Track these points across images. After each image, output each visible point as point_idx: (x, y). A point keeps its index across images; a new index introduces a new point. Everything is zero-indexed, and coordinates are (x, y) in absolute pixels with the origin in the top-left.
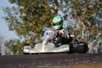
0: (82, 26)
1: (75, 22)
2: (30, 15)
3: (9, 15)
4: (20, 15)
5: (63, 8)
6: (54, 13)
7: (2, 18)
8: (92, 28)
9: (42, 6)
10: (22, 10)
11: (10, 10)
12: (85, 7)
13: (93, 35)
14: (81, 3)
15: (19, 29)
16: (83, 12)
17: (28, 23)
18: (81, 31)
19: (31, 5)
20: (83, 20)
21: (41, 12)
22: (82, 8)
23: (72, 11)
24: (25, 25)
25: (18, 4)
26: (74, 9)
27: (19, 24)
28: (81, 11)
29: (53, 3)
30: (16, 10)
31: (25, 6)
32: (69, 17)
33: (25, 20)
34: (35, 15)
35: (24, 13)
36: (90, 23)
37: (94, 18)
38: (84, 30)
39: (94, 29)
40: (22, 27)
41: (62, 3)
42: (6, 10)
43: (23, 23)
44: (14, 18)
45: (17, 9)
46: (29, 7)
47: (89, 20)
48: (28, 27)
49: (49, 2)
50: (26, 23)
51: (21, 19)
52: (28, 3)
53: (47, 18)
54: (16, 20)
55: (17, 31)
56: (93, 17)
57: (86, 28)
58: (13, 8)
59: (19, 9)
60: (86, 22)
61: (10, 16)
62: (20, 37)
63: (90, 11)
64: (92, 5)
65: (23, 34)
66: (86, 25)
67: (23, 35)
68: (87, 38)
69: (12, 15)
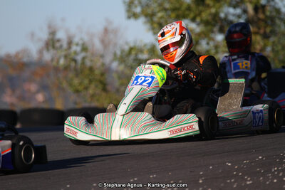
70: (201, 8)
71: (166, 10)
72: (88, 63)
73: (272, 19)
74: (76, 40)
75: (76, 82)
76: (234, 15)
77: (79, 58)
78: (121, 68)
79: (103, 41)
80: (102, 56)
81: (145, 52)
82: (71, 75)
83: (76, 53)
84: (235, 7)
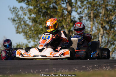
0: (99, 30)
1: (91, 25)
2: (41, 16)
3: (16, 16)
4: (29, 16)
5: (77, 8)
6: (67, 14)
7: (9, 19)
8: (110, 32)
9: (53, 6)
10: (31, 11)
11: (17, 10)
12: (103, 7)
13: (112, 40)
14: (98, 3)
15: (28, 32)
16: (101, 13)
17: (38, 25)
18: (98, 35)
19: (41, 5)
20: (100, 23)
21: (53, 13)
22: (99, 9)
23: (88, 12)
24: (34, 27)
25: (27, 4)
26: (90, 10)
27: (28, 26)
28: (98, 12)
29: (67, 3)
30: (24, 10)
31: (35, 6)
32: (85, 19)
33: (35, 22)
34: (45, 17)
35: (34, 13)
36: (108, 26)
37: (113, 21)
38: (101, 34)
39: (113, 33)
40: (31, 29)
41: (76, 3)
42: (13, 10)
43: (32, 26)
44: (22, 19)
45: (26, 9)
46: (39, 7)
47: (108, 23)
48: (38, 30)
49: (62, 2)
50: (35, 25)
51: (30, 20)
52: (38, 2)
53: (60, 20)
54: (25, 22)
55: (25, 34)
56: (112, 19)
57: (103, 31)
58: (21, 7)
59: (27, 9)
60: (104, 25)
61: (18, 17)
62: (29, 41)
63: (109, 13)
64: (111, 5)
65: (32, 37)
66: (104, 29)
67: (32, 39)
68: (105, 43)
69: (19, 16)
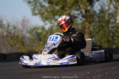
70: (63, 11)
71: (48, 12)
72: (16, 34)
73: (93, 15)
74: (11, 24)
75: (11, 42)
76: (77, 14)
77: (12, 32)
78: (30, 36)
79: (22, 25)
80: (22, 31)
81: (40, 29)
82: (9, 39)
83: (11, 30)
84: (77, 10)
